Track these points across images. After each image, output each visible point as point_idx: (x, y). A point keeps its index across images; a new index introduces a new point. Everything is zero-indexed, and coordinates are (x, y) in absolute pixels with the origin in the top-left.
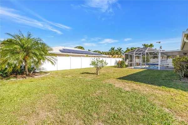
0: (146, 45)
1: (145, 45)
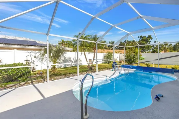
0: (143, 37)
1: (141, 37)
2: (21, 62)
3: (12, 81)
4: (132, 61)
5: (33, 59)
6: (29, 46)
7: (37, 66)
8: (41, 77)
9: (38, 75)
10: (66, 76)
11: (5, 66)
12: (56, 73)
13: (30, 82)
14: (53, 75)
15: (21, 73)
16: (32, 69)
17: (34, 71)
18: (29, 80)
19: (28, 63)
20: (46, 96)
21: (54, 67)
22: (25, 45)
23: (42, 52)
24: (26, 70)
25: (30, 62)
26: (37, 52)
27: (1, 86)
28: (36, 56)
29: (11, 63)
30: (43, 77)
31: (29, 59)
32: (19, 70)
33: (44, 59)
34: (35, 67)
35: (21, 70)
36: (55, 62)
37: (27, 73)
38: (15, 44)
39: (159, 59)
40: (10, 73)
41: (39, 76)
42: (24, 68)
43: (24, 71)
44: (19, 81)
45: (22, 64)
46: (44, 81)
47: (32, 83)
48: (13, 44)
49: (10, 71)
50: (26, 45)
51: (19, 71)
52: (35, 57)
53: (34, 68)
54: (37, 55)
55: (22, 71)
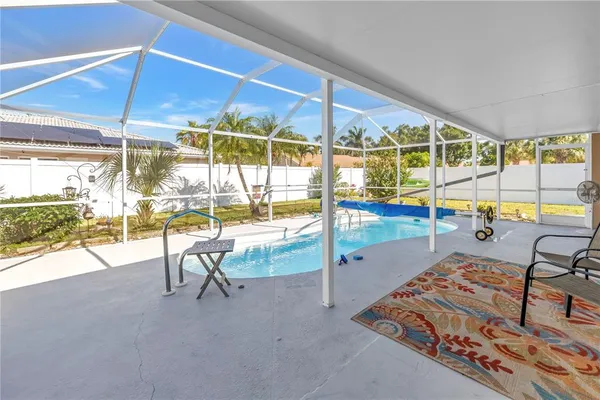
2: (53, 192)
3: (29, 239)
4: (383, 190)
5: (86, 184)
6: (75, 144)
7: (95, 201)
8: (109, 231)
9: (101, 227)
10: (178, 230)
11: (12, 201)
12: (152, 220)
13: (78, 242)
14: (143, 226)
15: (55, 220)
16: (83, 209)
17: (88, 215)
18: (75, 239)
19: (73, 195)
20: (114, 264)
21: (146, 207)
22: (61, 143)
23: (111, 165)
24: (67, 212)
25: (77, 192)
26: (96, 164)
27: (4, 251)
28: (93, 177)
29: (27, 196)
30: (114, 232)
31: (75, 183)
32: (49, 212)
33: (118, 186)
34: (91, 205)
35: (53, 213)
36: (147, 193)
37: (68, 221)
38: (28, 141)
39: (446, 185)
40: (27, 219)
41: (103, 230)
42: (60, 206)
43: (61, 214)
44: (49, 239)
45: (57, 198)
46: (116, 240)
47: (83, 244)
48: (22, 141)
49: (24, 214)
50: (66, 143)
51: (48, 215)
52: (92, 179)
53: (88, 210)
54: (97, 174)
55: (55, 215)
